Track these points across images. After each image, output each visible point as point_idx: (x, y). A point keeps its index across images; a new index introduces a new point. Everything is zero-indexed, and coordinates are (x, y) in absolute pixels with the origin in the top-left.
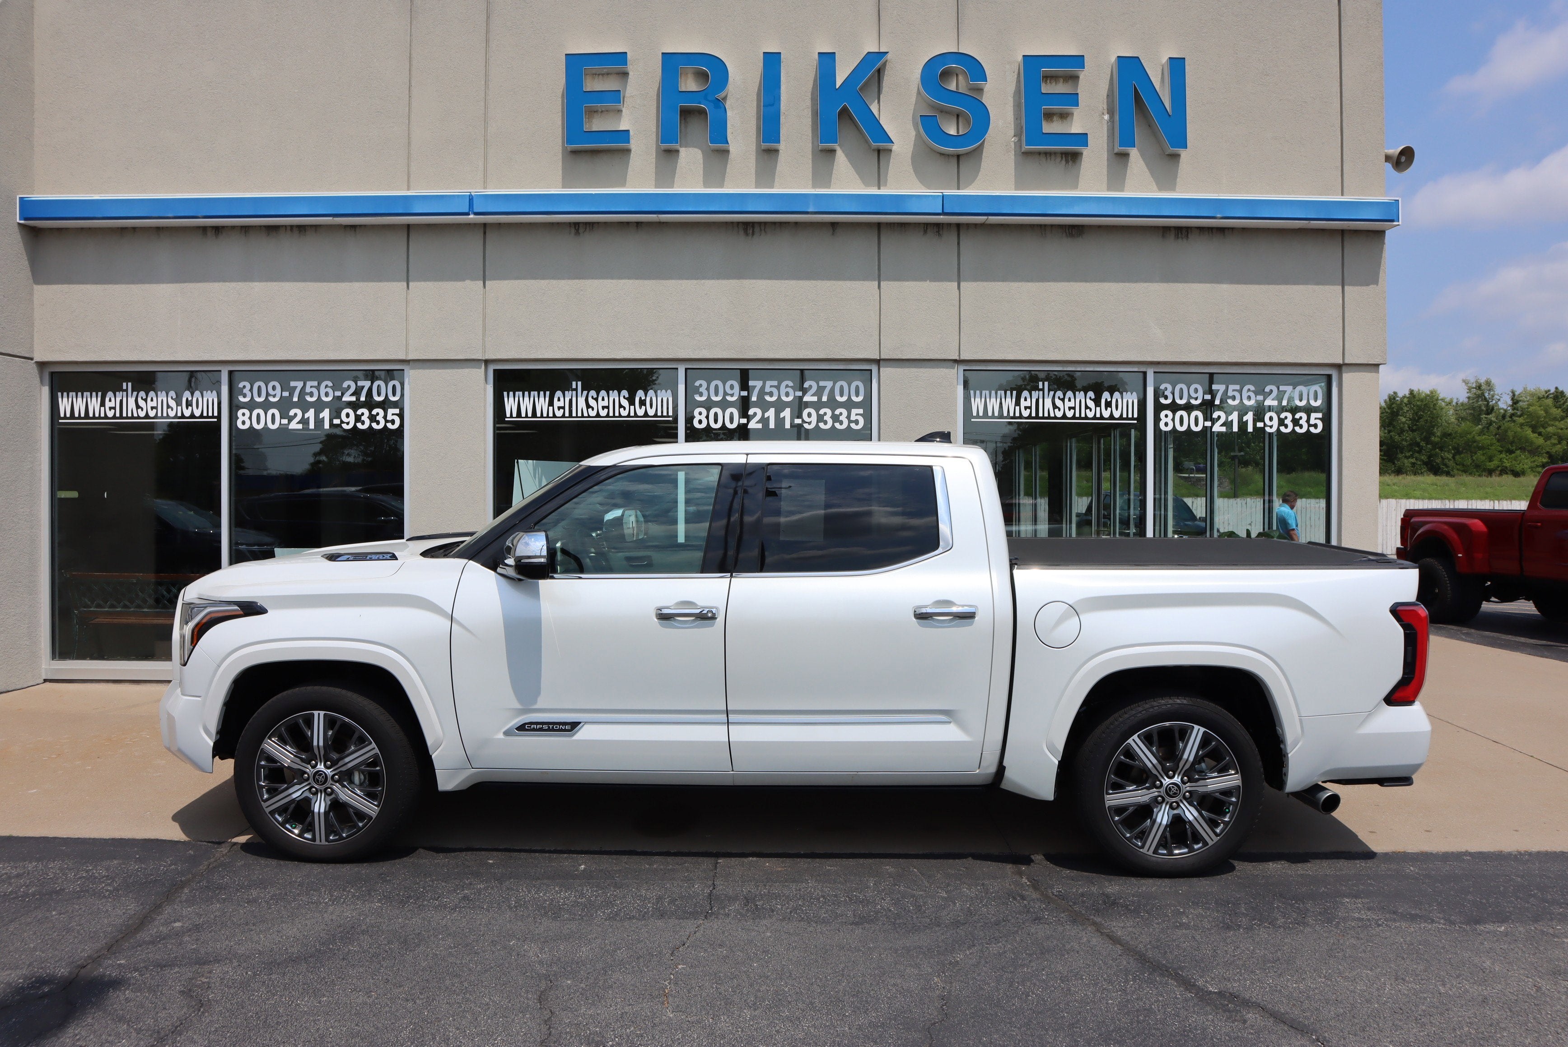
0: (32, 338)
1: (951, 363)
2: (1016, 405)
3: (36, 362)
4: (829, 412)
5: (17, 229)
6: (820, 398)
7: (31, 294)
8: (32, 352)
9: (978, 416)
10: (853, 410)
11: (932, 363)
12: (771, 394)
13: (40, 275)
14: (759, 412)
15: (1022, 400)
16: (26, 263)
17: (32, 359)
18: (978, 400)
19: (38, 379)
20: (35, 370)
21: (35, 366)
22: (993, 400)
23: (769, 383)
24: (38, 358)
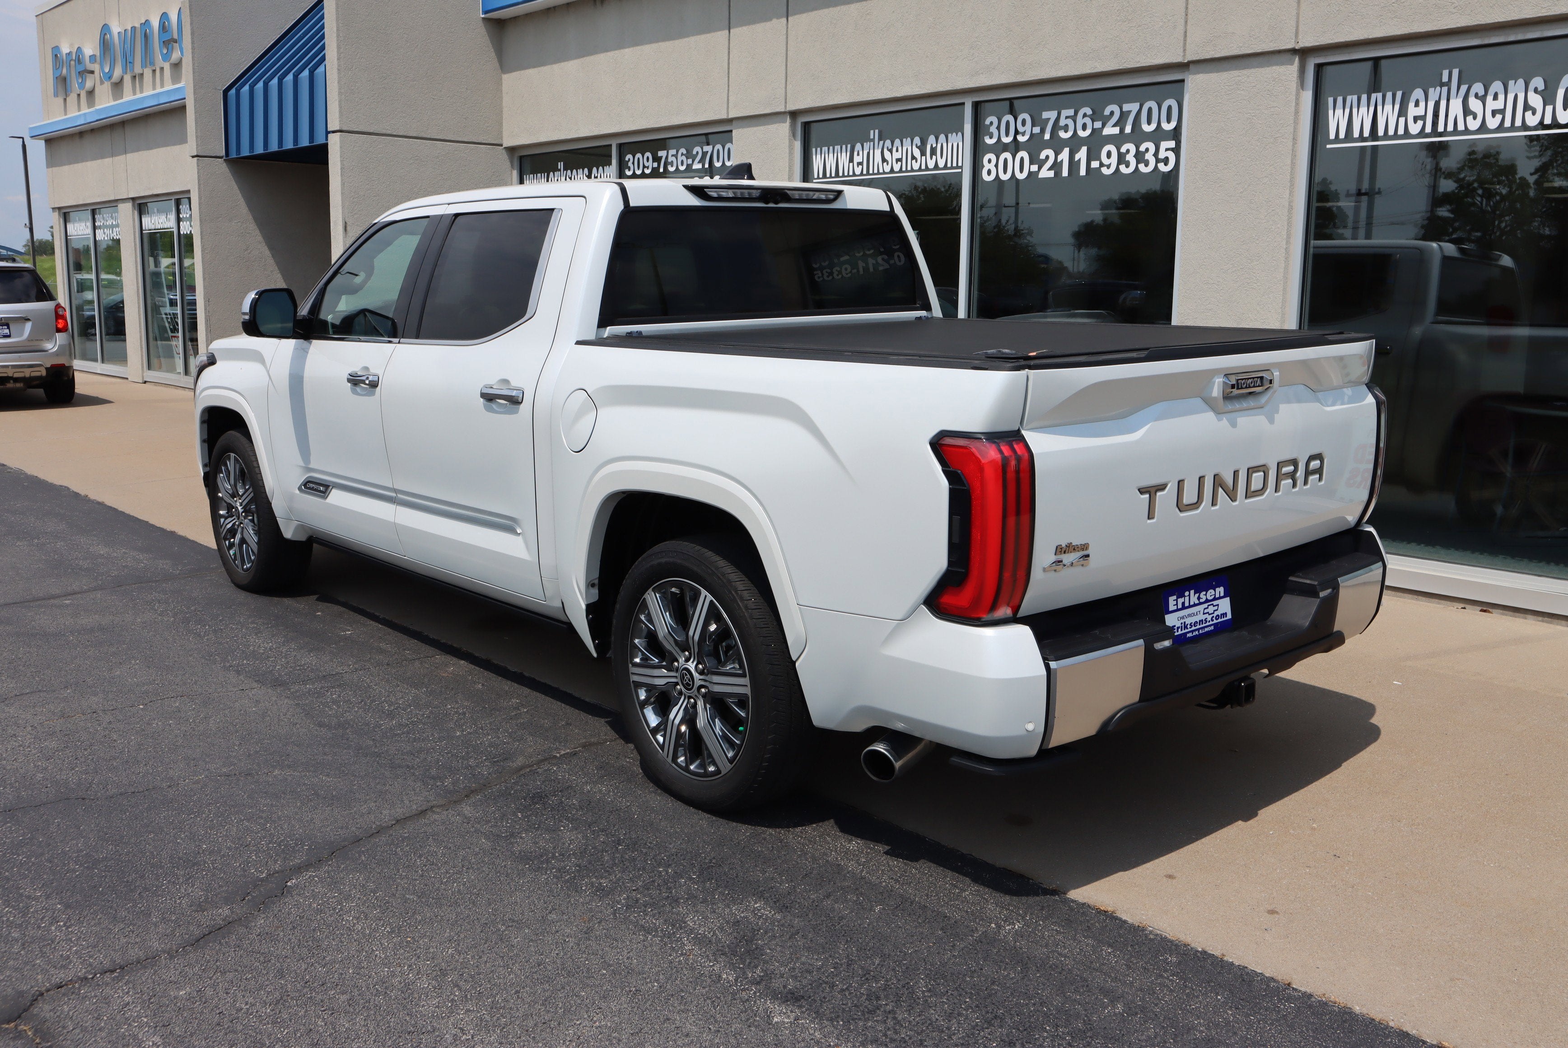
0: (501, 124)
1: (1288, 56)
2: (1399, 116)
3: (505, 148)
4: (1132, 147)
5: (481, 24)
6: (1122, 130)
7: (499, 83)
8: (501, 138)
9: (1337, 139)
10: (1162, 143)
11: (1260, 59)
12: (1066, 128)
13: (505, 64)
14: (1050, 152)
15: (1411, 105)
16: (493, 54)
17: (501, 145)
18: (1339, 111)
19: (509, 163)
20: (505, 156)
21: (504, 151)
22: (1363, 109)
23: (1065, 113)
24: (507, 143)
